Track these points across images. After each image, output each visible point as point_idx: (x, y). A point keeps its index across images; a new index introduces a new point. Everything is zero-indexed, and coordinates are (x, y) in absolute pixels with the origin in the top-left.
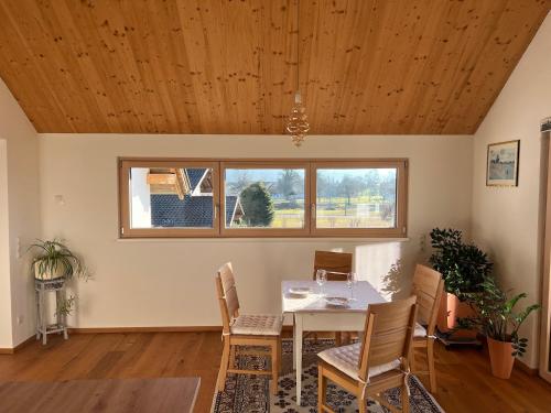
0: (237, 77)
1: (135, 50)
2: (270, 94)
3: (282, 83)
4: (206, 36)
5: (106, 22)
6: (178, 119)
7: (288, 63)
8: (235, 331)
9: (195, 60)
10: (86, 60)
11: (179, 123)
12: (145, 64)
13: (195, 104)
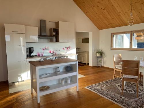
0: (129, 11)
1: (107, 12)
2: (140, 12)
3: (141, 9)
4: (118, 5)
5: (101, 8)
6: (121, 23)
7: (140, 4)
8: (116, 68)
9: (119, 10)
10: (101, 16)
11: (122, 24)
12: (110, 14)
13: (123, 19)
